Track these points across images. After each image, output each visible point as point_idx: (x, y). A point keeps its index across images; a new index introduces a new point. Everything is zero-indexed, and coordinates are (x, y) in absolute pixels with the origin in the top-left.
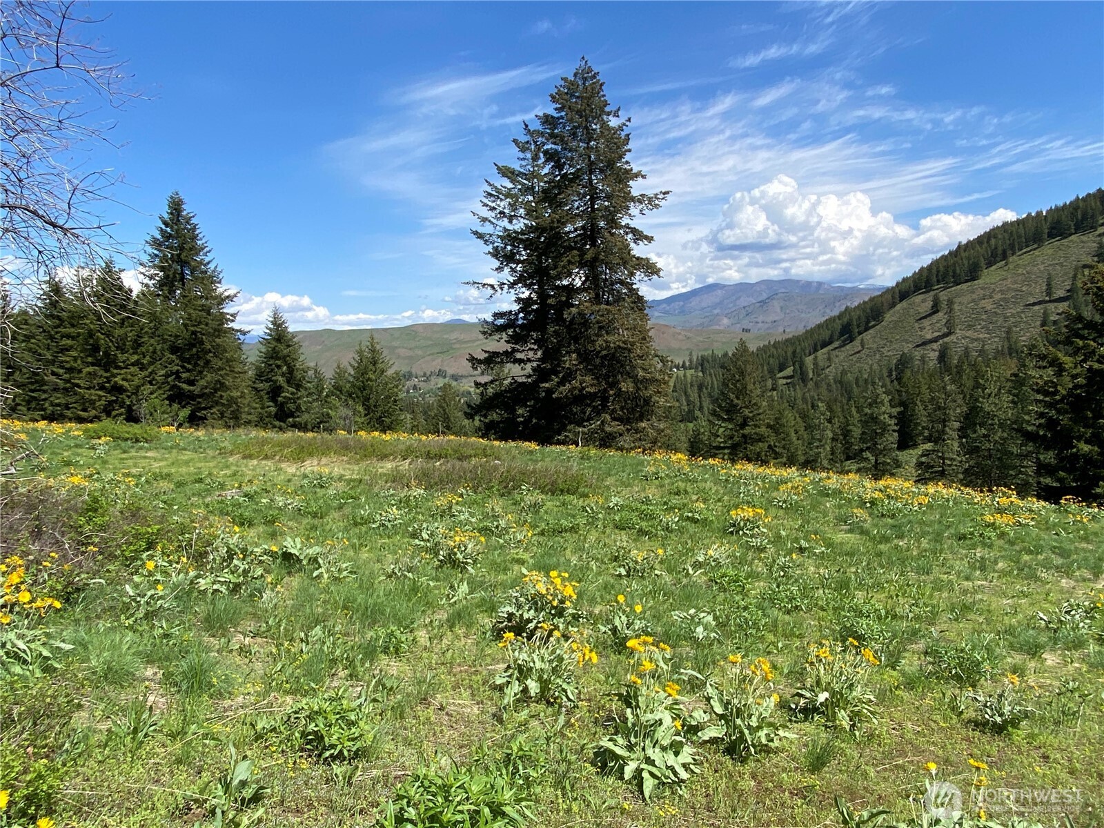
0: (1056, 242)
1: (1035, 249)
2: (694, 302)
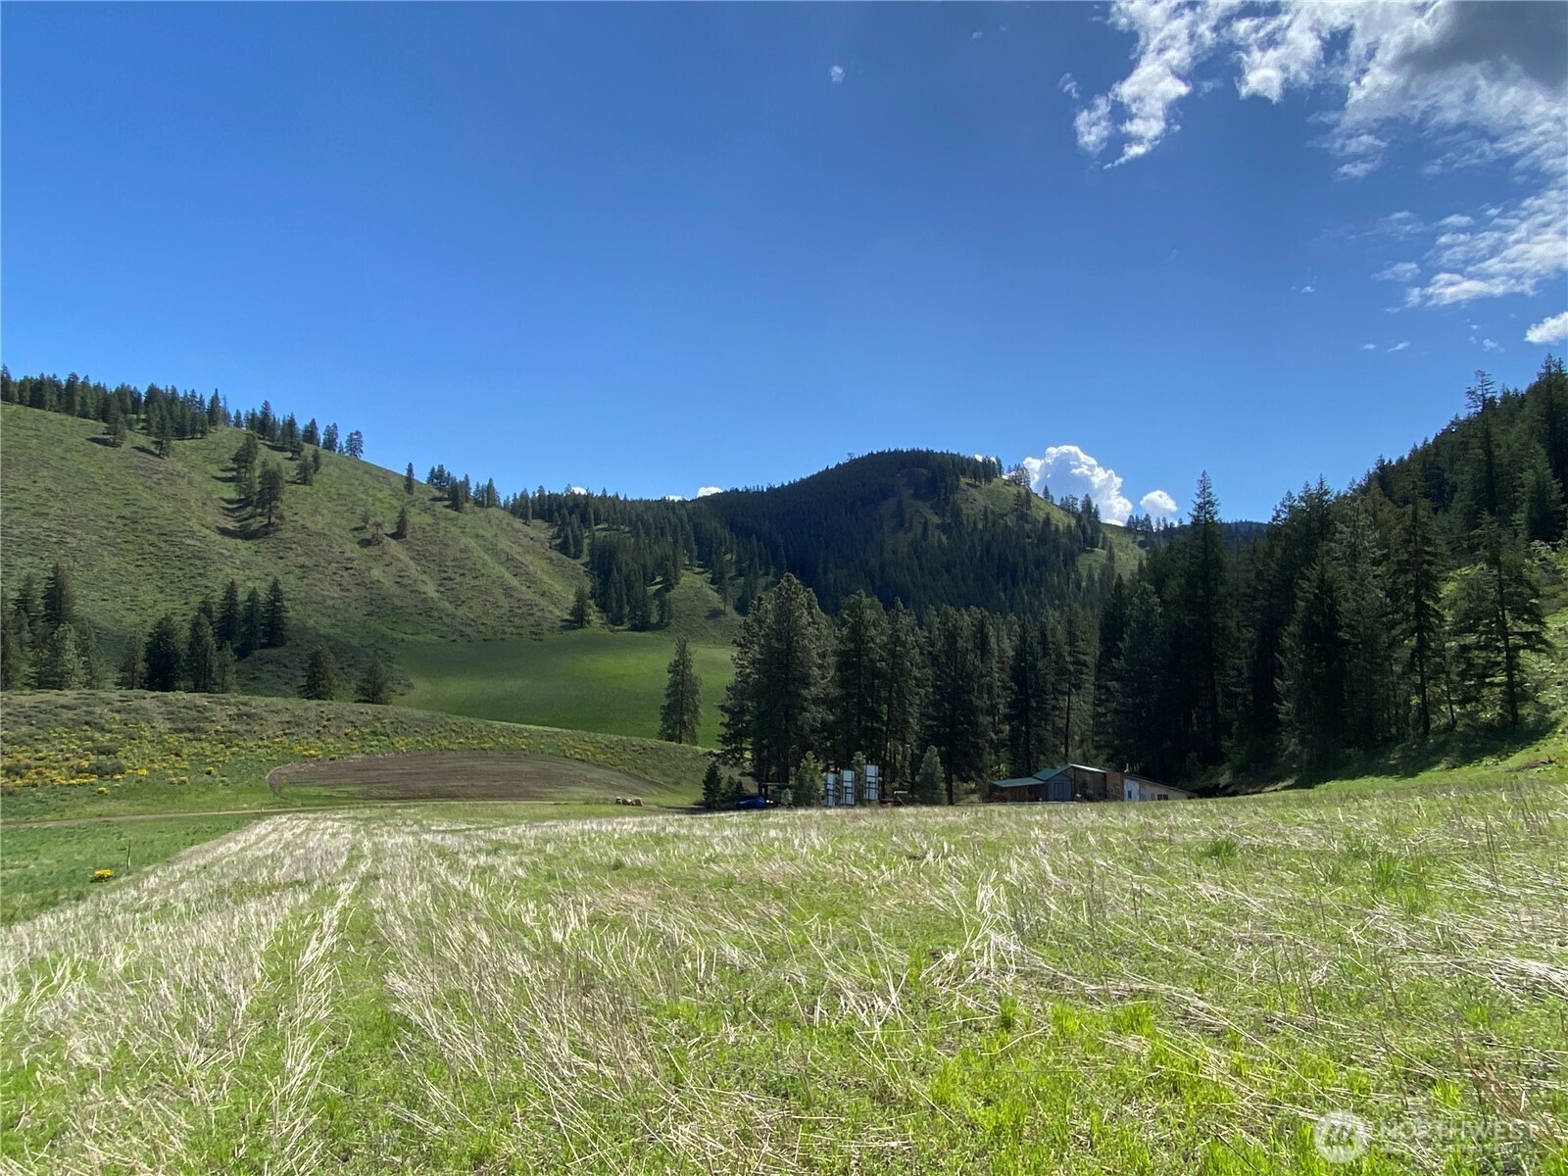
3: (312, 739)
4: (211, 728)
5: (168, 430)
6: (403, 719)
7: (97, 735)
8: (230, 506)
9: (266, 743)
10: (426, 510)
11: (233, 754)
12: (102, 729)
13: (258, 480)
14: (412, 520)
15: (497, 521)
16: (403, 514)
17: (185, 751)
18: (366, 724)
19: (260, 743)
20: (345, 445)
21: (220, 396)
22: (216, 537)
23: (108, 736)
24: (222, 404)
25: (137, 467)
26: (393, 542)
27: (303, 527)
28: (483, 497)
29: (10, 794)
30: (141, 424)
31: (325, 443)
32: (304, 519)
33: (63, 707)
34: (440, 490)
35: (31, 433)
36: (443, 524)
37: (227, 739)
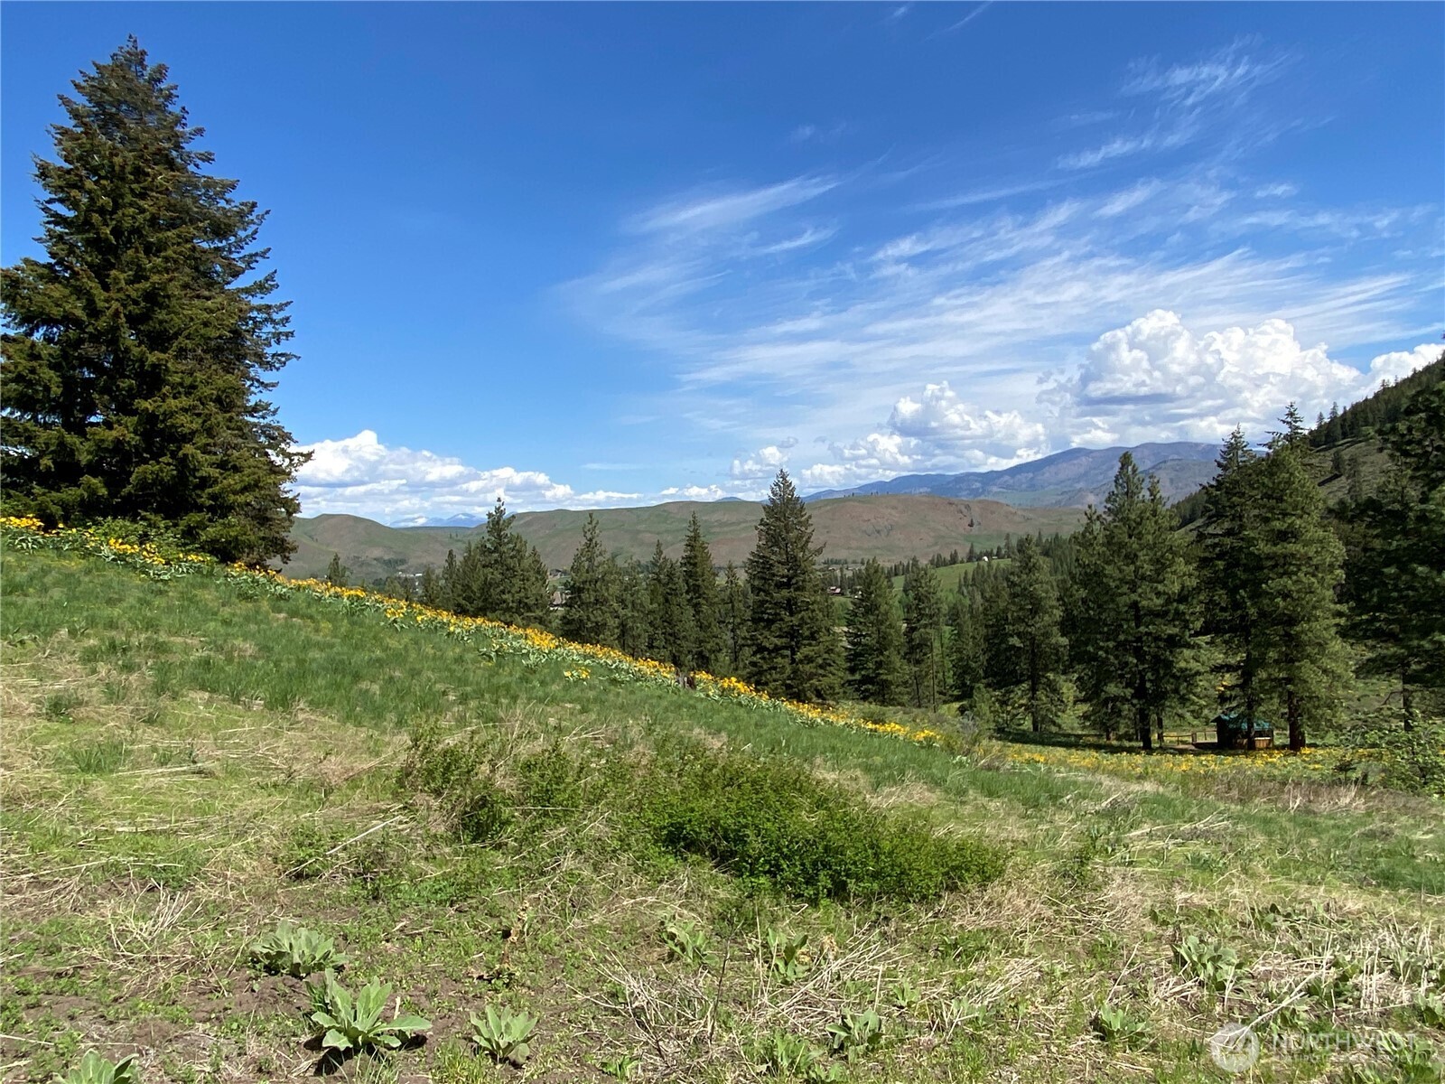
2: (1048, 473)
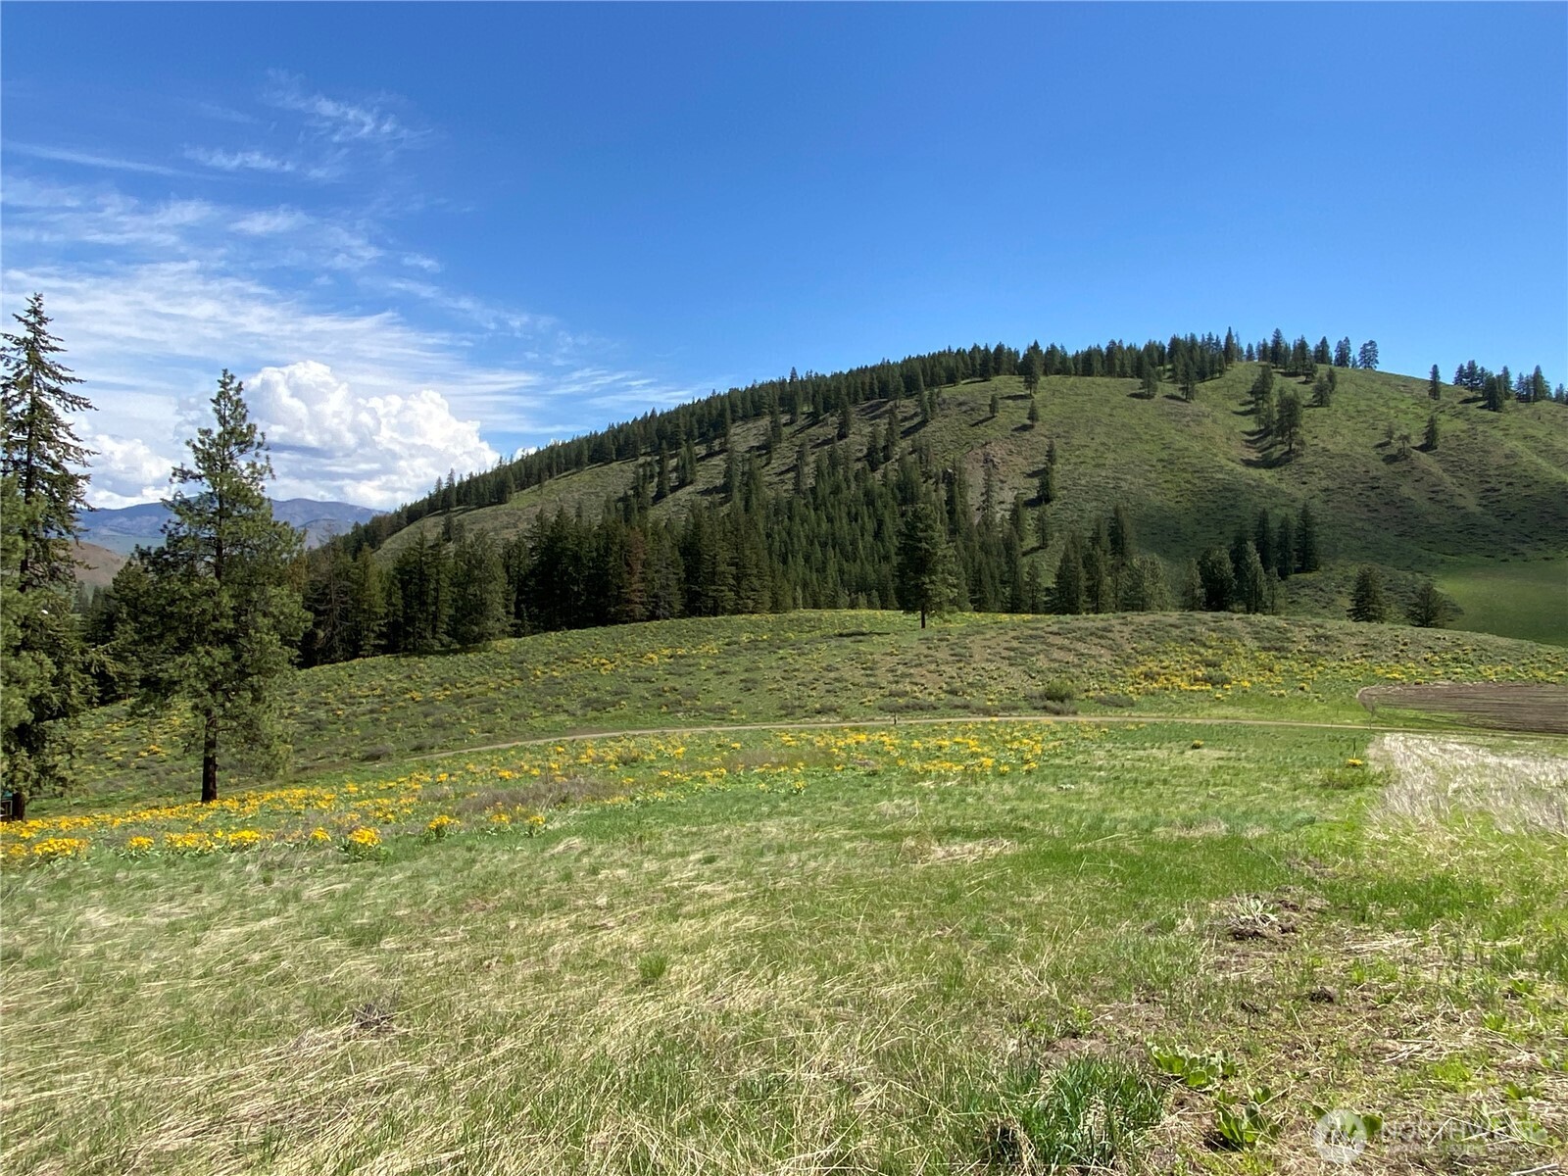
0: (596, 469)
1: (573, 474)
3: (1391, 663)
4: (1295, 648)
5: (1193, 374)
6: (1487, 647)
7: (1202, 650)
8: (1252, 438)
9: (1347, 664)
10: (1457, 415)
11: (1319, 672)
12: (1204, 645)
13: (1276, 409)
14: (1442, 429)
15: (1549, 417)
16: (1432, 422)
17: (1276, 667)
18: (1446, 650)
19: (1342, 664)
20: (1358, 358)
21: (1233, 334)
22: (1241, 469)
23: (1210, 651)
24: (1235, 341)
25: (1169, 414)
26: (1423, 455)
27: (1325, 450)
28: (1528, 390)
29: (1153, 694)
30: (1168, 374)
31: (1337, 360)
32: (1324, 441)
33: (1171, 625)
34: (1472, 389)
35: (1085, 398)
36: (1480, 428)
37: (1312, 658)
